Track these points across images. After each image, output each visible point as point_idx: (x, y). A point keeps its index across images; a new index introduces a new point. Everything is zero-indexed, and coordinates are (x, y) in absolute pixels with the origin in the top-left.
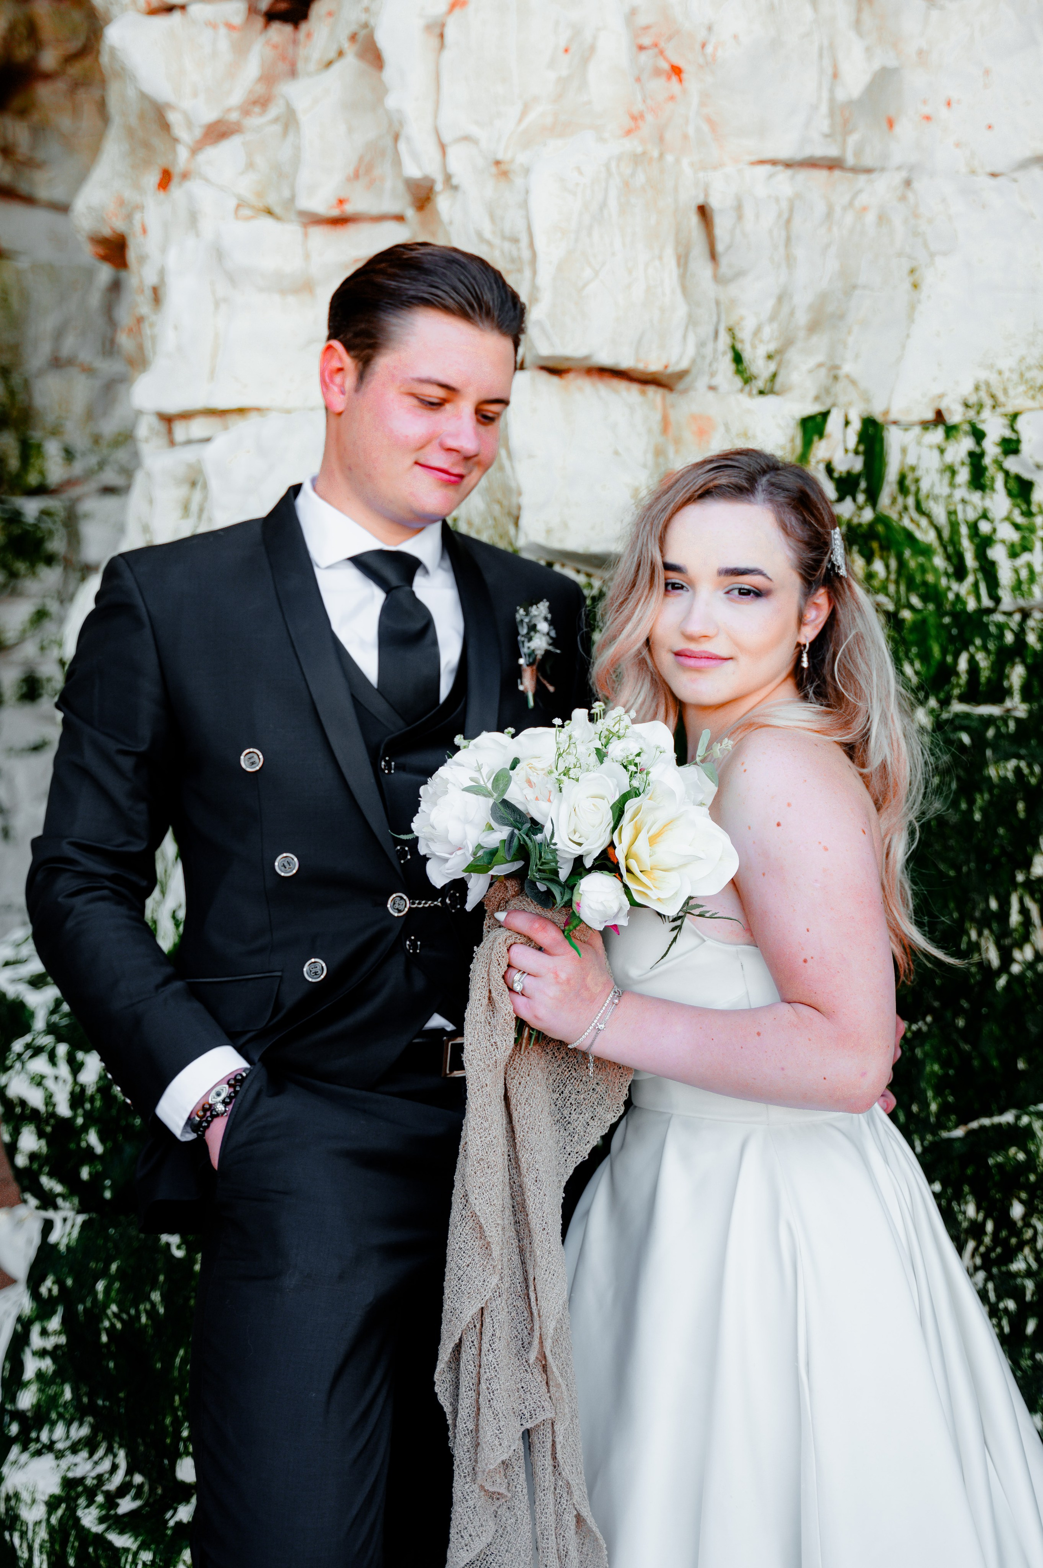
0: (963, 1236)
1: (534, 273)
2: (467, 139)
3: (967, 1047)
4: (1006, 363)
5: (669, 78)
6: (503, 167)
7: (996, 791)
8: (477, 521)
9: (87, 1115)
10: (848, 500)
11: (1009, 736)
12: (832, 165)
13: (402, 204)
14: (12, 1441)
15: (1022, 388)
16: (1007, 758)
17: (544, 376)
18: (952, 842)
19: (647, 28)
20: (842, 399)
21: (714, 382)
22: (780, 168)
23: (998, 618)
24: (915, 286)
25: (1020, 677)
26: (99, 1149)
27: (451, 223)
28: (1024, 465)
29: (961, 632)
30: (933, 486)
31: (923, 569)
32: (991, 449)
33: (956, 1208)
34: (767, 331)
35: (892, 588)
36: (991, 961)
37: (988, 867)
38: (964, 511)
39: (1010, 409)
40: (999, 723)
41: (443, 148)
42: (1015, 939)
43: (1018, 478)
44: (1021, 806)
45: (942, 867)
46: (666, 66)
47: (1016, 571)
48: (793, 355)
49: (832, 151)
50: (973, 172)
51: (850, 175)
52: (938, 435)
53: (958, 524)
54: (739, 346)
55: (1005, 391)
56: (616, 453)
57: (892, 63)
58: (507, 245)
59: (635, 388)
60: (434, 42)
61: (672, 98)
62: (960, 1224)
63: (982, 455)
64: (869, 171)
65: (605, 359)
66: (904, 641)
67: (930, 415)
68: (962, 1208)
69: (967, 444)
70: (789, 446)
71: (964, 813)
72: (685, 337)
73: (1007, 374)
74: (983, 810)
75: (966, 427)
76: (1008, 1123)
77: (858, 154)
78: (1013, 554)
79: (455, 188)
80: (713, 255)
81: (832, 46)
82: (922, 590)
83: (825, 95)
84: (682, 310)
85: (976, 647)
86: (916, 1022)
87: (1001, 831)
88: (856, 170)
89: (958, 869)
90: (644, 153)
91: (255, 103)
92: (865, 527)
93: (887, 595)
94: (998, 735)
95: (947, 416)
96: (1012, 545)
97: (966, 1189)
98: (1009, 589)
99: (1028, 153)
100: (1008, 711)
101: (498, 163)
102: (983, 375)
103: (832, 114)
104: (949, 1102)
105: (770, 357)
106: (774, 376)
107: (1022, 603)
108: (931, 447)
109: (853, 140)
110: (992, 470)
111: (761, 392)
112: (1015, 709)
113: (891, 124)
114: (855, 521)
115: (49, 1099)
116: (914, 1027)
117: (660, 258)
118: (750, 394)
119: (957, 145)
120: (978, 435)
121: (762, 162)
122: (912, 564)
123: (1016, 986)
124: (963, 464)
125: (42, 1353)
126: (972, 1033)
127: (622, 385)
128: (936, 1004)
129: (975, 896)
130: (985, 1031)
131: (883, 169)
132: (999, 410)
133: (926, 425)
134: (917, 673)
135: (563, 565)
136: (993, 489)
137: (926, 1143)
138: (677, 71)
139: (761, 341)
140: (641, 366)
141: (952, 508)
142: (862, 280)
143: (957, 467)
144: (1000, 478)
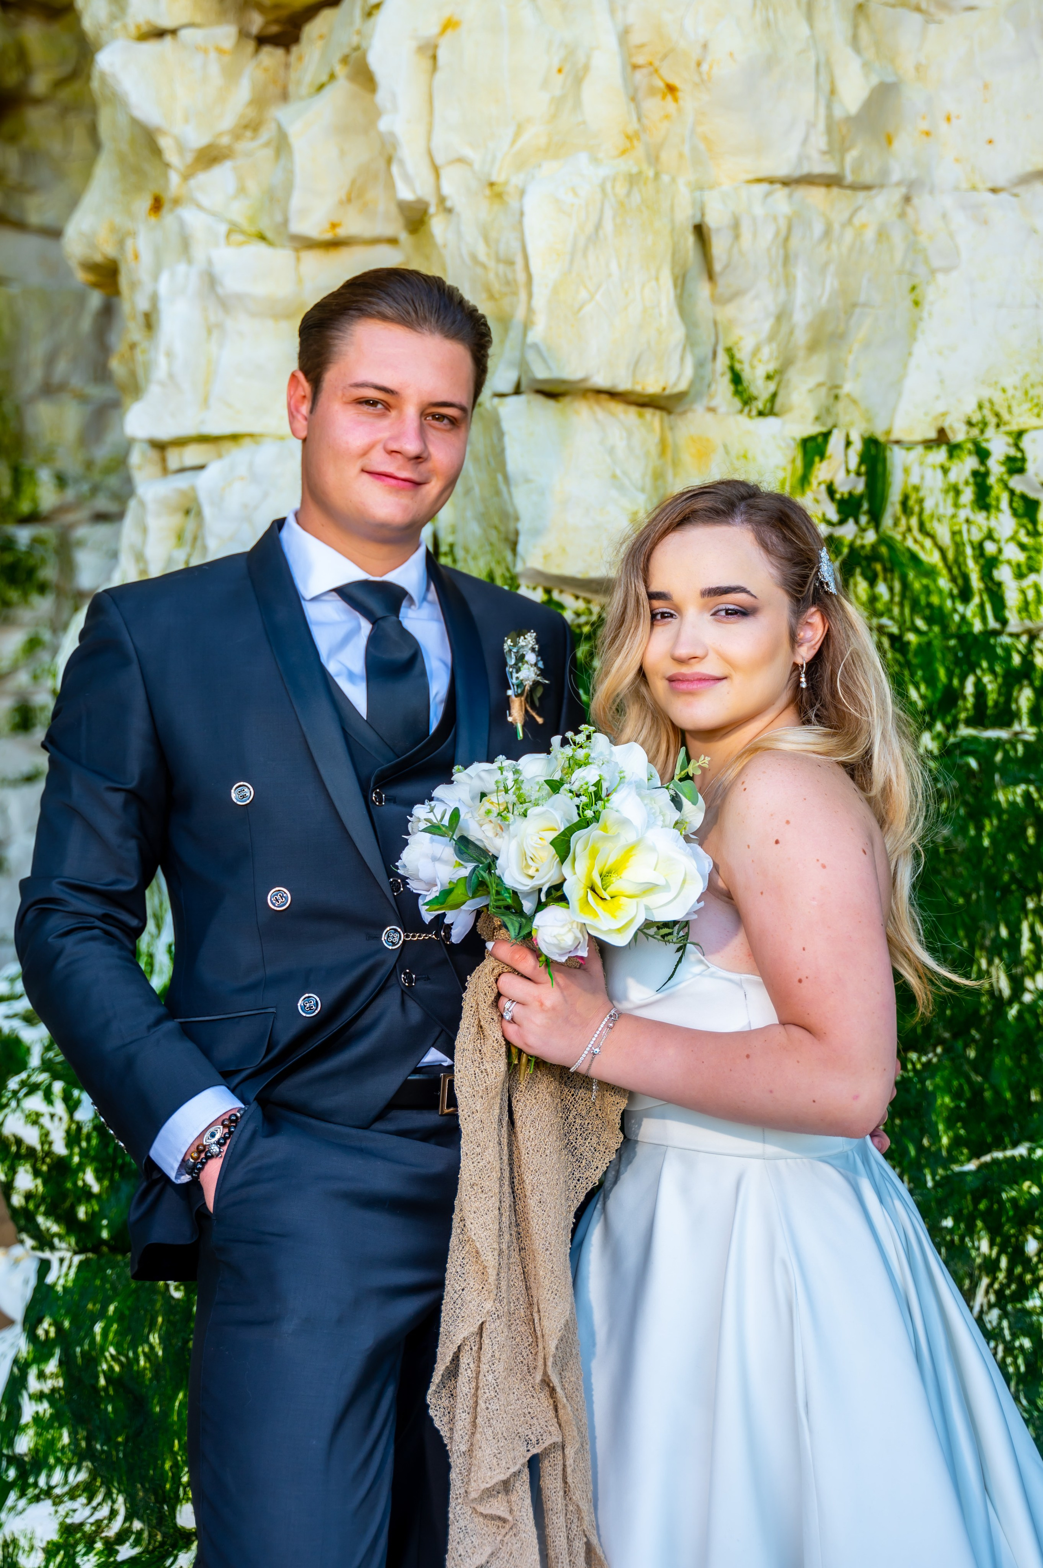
0: (977, 1272)
1: (530, 295)
2: (461, 160)
3: (979, 1079)
4: (1010, 381)
5: (664, 97)
6: (497, 189)
7: (1005, 817)
8: (474, 547)
9: (84, 1154)
10: (851, 521)
11: (1017, 760)
12: (831, 181)
13: (394, 227)
14: (11, 1486)
15: (1026, 406)
16: (1016, 782)
17: (540, 400)
18: (961, 869)
19: (641, 46)
20: (844, 419)
21: (713, 404)
22: (778, 186)
23: (1005, 639)
24: (916, 303)
25: (1028, 699)
26: (96, 1188)
27: (445, 246)
28: (1030, 484)
29: (967, 655)
30: (937, 505)
31: (928, 591)
32: (996, 468)
33: (970, 1244)
34: (766, 351)
35: (896, 610)
36: (1003, 991)
37: (998, 894)
38: (969, 531)
39: (1015, 427)
40: (1008, 746)
41: (436, 170)
42: (1027, 967)
43: (1024, 497)
44: (1030, 832)
45: (951, 894)
46: (661, 84)
47: (1023, 592)
48: (793, 375)
49: (831, 169)
50: (974, 188)
51: (849, 192)
52: (940, 455)
53: (964, 544)
54: (738, 367)
55: (1009, 408)
56: (614, 476)
57: (890, 79)
58: (501, 268)
59: (633, 411)
60: (427, 63)
61: (667, 117)
62: (974, 1260)
63: (987, 474)
64: (867, 188)
65: (601, 380)
66: (908, 664)
67: (933, 435)
68: (976, 1244)
69: (971, 463)
70: (789, 468)
71: (972, 839)
72: (682, 359)
73: (1011, 392)
74: (992, 836)
75: (970, 446)
76: (1021, 1156)
77: (856, 170)
78: (1020, 576)
79: (449, 211)
80: (711, 276)
81: (828, 64)
82: (927, 612)
83: (822, 111)
84: (679, 333)
85: (983, 670)
86: (926, 1054)
87: (1011, 857)
88: (855, 187)
89: (967, 897)
90: (640, 173)
91: (246, 127)
92: (868, 548)
93: (892, 618)
94: (1006, 758)
95: (950, 435)
96: (1019, 566)
97: (979, 1224)
98: (1015, 611)
99: (1030, 168)
100: (1016, 734)
101: (492, 184)
102: (986, 393)
103: (829, 130)
104: (961, 1136)
105: (769, 377)
106: (774, 396)
107: (1028, 624)
108: (934, 467)
109: (851, 156)
110: (997, 489)
111: (761, 414)
112: (1023, 732)
113: (889, 140)
114: (858, 542)
115: (45, 1137)
116: (924, 1059)
117: (657, 279)
118: (749, 415)
119: (957, 160)
120: (982, 454)
121: (759, 180)
122: (917, 586)
123: (1027, 1016)
124: (967, 483)
125: (40, 1397)
126: (983, 1065)
127: (618, 408)
128: (947, 1035)
129: (984, 923)
130: (997, 1062)
131: (882, 186)
132: (1003, 428)
133: (929, 444)
134: (923, 697)
135: (561, 592)
136: (998, 509)
137: (938, 1178)
138: (671, 89)
139: (760, 361)
140: (638, 388)
141: (956, 528)
142: (862, 298)
143: (961, 486)
144: (1005, 497)
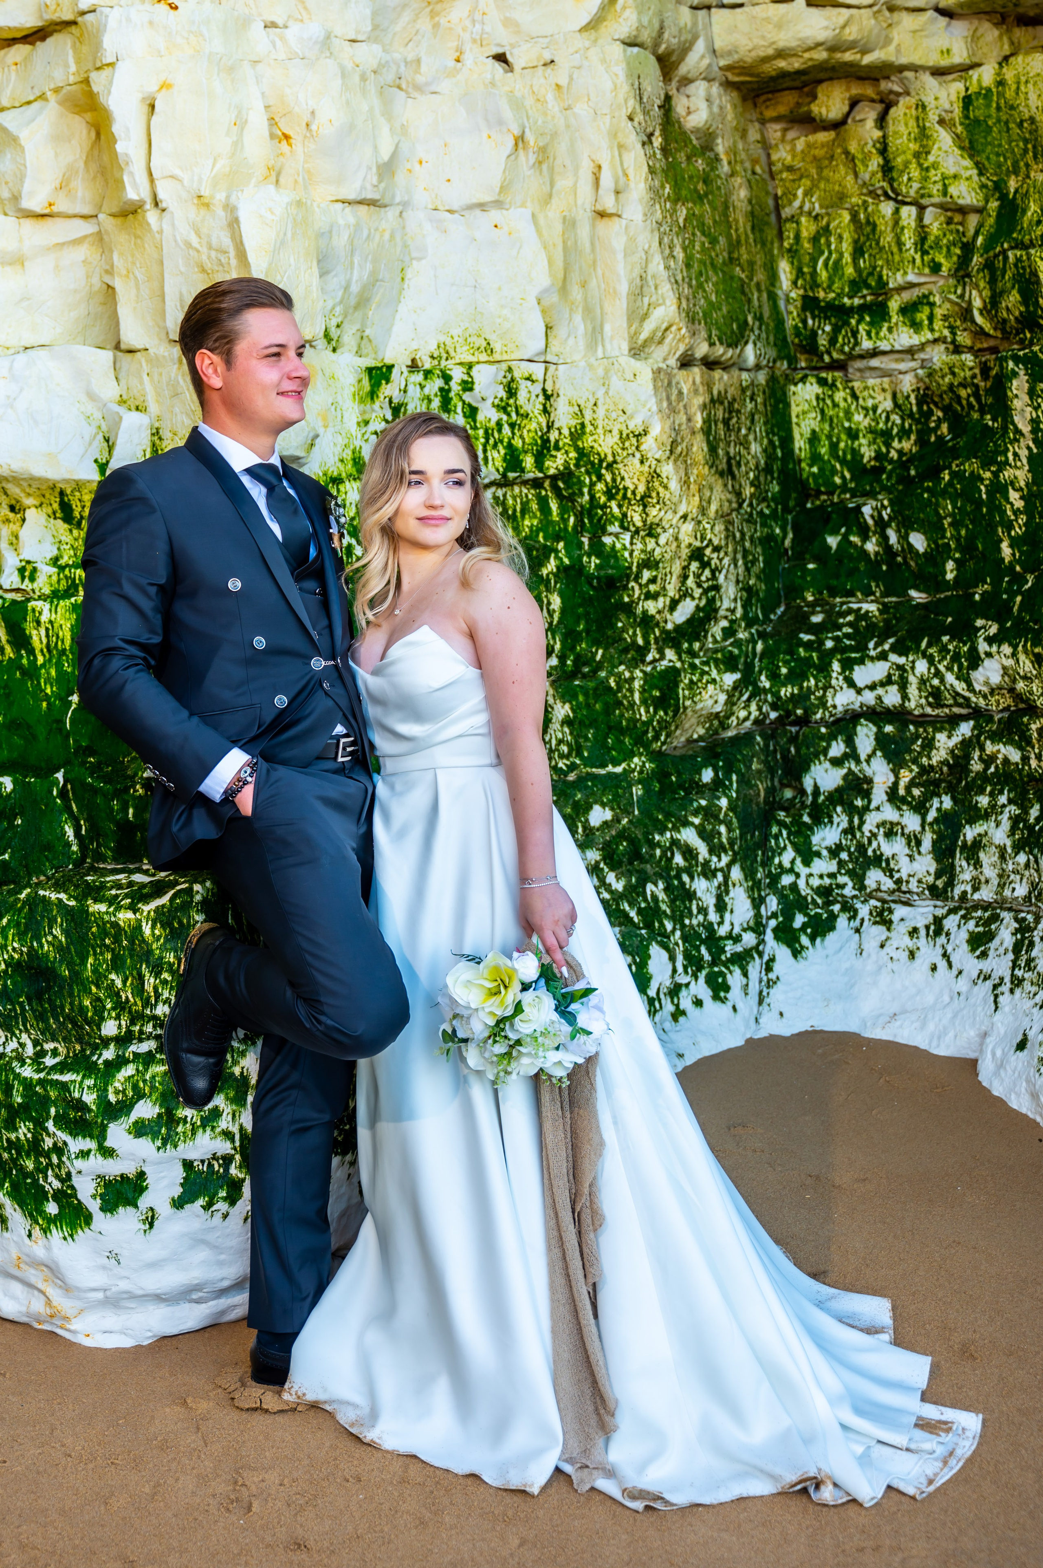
2: (170, 177)
4: (456, 332)
5: (281, 142)
6: (204, 200)
12: (373, 203)
15: (466, 348)
19: (269, 107)
22: (347, 205)
24: (403, 279)
28: (474, 398)
32: (455, 387)
34: (338, 310)
39: (468, 362)
41: (152, 181)
43: (470, 405)
46: (279, 133)
48: (345, 326)
49: (375, 195)
50: (437, 209)
51: (379, 209)
52: (419, 377)
58: (214, 254)
60: (148, 109)
61: (284, 154)
63: (449, 390)
64: (387, 206)
67: (409, 363)
69: (439, 383)
70: (357, 385)
75: (438, 372)
77: (383, 196)
79: (161, 208)
88: (380, 206)
95: (420, 364)
99: (474, 201)
101: (200, 197)
102: (442, 338)
103: (376, 171)
105: (338, 326)
108: (415, 384)
109: (383, 186)
110: (455, 400)
111: (335, 349)
118: (331, 350)
119: (426, 189)
120: (447, 378)
121: (338, 201)
124: (436, 395)
131: (391, 205)
133: (411, 370)
136: (455, 412)
138: (286, 137)
142: (381, 277)
143: (432, 397)
144: (460, 405)
